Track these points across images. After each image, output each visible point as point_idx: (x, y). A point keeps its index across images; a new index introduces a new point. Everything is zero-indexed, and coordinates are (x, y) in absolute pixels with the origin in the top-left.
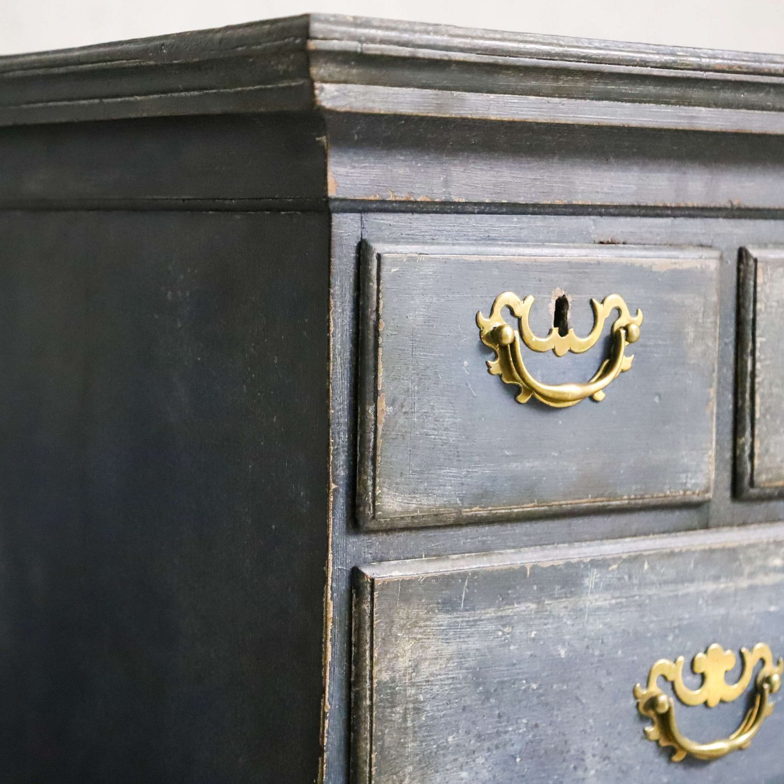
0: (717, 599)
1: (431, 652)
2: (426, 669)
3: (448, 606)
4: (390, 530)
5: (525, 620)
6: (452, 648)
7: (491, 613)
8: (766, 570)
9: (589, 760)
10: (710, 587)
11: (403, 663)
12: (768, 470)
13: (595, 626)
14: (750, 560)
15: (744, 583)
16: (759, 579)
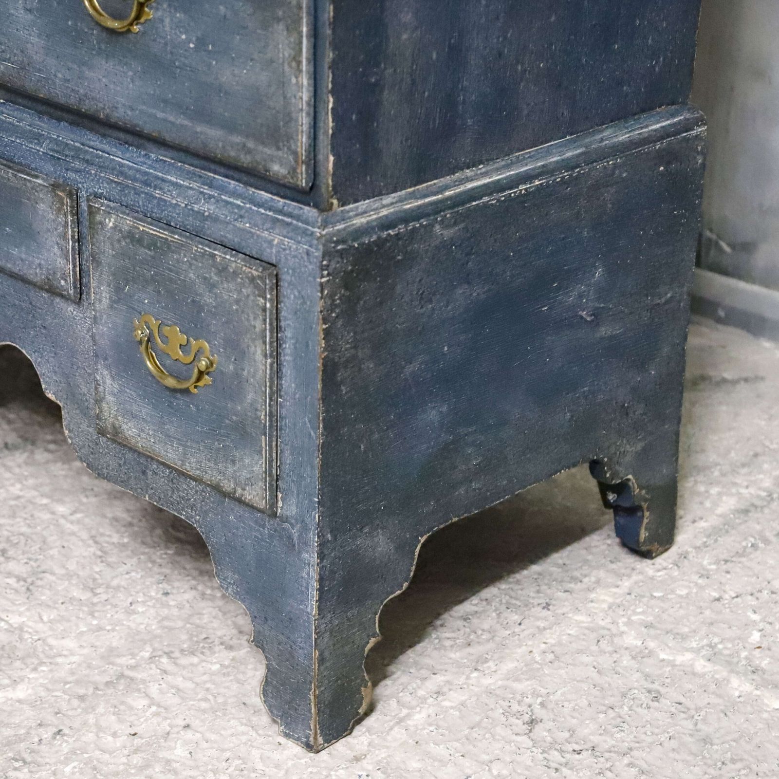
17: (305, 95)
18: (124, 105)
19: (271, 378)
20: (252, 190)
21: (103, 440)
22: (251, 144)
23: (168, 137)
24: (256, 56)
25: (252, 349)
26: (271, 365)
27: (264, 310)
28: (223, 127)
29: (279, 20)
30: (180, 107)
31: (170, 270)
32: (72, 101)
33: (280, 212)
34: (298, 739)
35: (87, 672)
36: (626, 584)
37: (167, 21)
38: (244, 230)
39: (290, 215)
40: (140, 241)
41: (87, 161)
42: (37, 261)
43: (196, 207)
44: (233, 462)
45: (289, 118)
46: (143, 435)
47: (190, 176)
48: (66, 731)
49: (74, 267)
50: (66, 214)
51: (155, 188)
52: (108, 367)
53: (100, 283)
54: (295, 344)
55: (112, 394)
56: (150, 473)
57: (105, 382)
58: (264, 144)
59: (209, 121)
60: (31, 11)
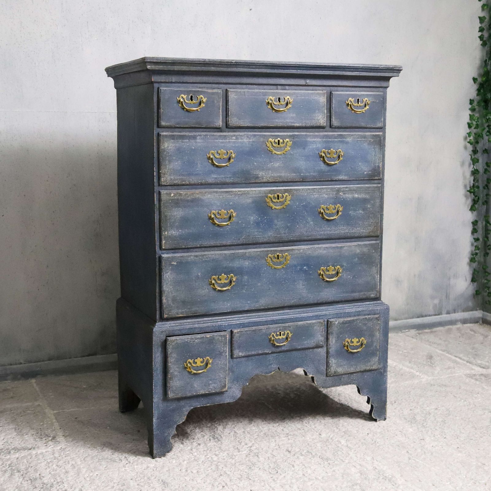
0: (222, 143)
1: (170, 145)
2: (169, 148)
3: (173, 139)
4: (162, 128)
5: (187, 142)
6: (174, 145)
7: (180, 141)
9: (198, 164)
10: (221, 141)
11: (166, 146)
12: (232, 123)
13: (199, 144)
14: (228, 137)
15: (228, 141)
16: (231, 140)
17: (379, 279)
18: (332, 297)
19: (379, 338)
20: (364, 303)
21: (328, 378)
22: (366, 293)
23: (343, 299)
24: (368, 275)
25: (376, 333)
26: (379, 335)
27: (379, 324)
28: (359, 292)
29: (373, 266)
30: (347, 292)
31: (354, 326)
32: (316, 302)
37: (345, 275)
38: (371, 310)
40: (345, 323)
42: (313, 341)
43: (357, 310)
44: (370, 362)
45: (376, 284)
46: (344, 369)
47: (350, 306)
49: (324, 338)
50: (323, 326)
52: (334, 358)
53: (333, 338)
54: (383, 329)
55: (335, 363)
56: (342, 379)
57: (332, 362)
58: (369, 292)
59: (355, 292)
60: (304, 285)
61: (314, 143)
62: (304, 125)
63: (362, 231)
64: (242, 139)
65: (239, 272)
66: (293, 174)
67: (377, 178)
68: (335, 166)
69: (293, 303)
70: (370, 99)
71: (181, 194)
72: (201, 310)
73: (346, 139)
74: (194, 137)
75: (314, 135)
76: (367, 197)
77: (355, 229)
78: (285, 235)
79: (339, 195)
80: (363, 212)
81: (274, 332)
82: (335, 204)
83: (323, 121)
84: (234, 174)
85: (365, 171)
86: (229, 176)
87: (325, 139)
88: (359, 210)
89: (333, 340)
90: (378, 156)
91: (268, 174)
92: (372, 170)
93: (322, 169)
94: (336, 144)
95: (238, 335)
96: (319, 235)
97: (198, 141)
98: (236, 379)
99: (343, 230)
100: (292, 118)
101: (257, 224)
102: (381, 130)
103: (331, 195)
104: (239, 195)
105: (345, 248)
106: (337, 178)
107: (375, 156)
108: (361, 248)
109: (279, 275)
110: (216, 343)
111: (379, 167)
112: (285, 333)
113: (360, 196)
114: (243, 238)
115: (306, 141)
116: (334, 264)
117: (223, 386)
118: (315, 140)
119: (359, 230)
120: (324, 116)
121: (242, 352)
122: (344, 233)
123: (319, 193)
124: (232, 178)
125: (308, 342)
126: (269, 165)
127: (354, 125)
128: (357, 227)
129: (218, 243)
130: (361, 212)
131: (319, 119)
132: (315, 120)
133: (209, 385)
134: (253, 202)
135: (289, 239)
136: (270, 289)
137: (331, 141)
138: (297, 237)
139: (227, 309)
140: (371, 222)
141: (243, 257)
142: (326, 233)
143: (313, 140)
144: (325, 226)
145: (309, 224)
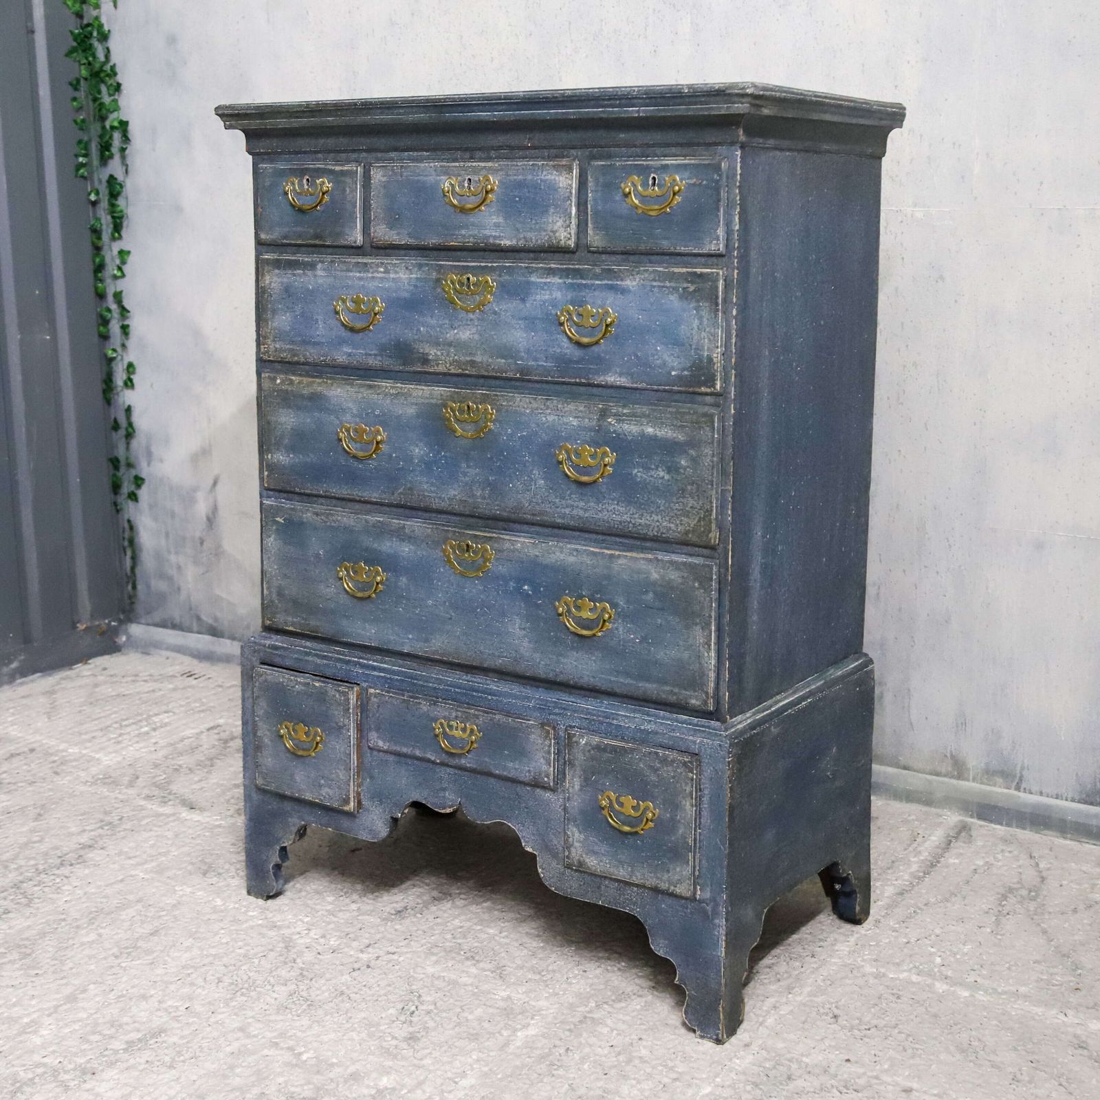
0: (360, 279)
1: (274, 280)
2: (273, 285)
3: (279, 268)
6: (279, 280)
7: (290, 272)
8: (379, 272)
10: (358, 275)
11: (267, 282)
12: (377, 238)
13: (320, 281)
14: (371, 267)
15: (370, 275)
16: (376, 275)
17: (713, 662)
18: (588, 676)
19: (696, 819)
20: (675, 716)
21: (568, 871)
22: (676, 690)
23: (618, 691)
24: (681, 643)
25: (684, 802)
26: (696, 811)
27: (692, 779)
28: (657, 682)
29: (696, 624)
30: (627, 674)
31: (625, 764)
32: (551, 676)
33: (697, 725)
34: (711, 1038)
35: (564, 1017)
36: (852, 940)
37: (621, 629)
38: (677, 737)
39: (703, 726)
40: (604, 750)
41: (564, 709)
42: (527, 769)
43: (642, 727)
44: (668, 871)
45: (703, 674)
46: (601, 864)
47: (634, 711)
48: (571, 1048)
49: (554, 769)
50: (550, 740)
51: (613, 719)
52: (577, 826)
53: (573, 777)
54: (710, 798)
55: (579, 842)
56: (603, 887)
57: (573, 835)
58: (685, 689)
59: (648, 680)
60: (524, 629)
61: (545, 288)
62: (521, 243)
63: (665, 524)
64: (396, 272)
65: (391, 564)
66: (499, 360)
67: (708, 390)
68: (595, 348)
69: (501, 664)
70: (687, 174)
71: (292, 382)
72: (325, 628)
73: (622, 280)
74: (312, 266)
75: (546, 269)
76: (681, 437)
77: (648, 518)
78: (483, 501)
79: (605, 423)
80: (667, 477)
81: (444, 718)
82: (596, 444)
83: (565, 234)
84: (383, 349)
85: (673, 369)
86: (373, 352)
87: (572, 279)
88: (657, 469)
89: (574, 783)
90: (707, 330)
91: (447, 356)
92: (691, 367)
93: (566, 354)
94: (596, 293)
95: (375, 700)
96: (560, 517)
97: (320, 273)
98: (379, 796)
99: (614, 512)
100: (497, 225)
101: (428, 466)
102: (720, 259)
103: (587, 420)
104: (391, 395)
105: (620, 561)
106: (602, 378)
107: (698, 329)
108: (664, 569)
109: (470, 592)
110: (332, 704)
111: (710, 360)
112: (465, 726)
113: (659, 433)
114: (401, 493)
115: (528, 283)
116: (593, 595)
117: (344, 799)
118: (548, 280)
119: (658, 521)
120: (568, 222)
121: (384, 741)
122: (620, 522)
123: (558, 413)
124: (379, 358)
125: (517, 767)
126: (451, 335)
127: (642, 247)
128: (652, 512)
129: (357, 493)
130: (662, 474)
131: (555, 228)
132: (545, 231)
133: (320, 786)
134: (418, 416)
135: (493, 511)
136: (450, 619)
137: (586, 286)
138: (510, 511)
139: (370, 639)
140: (691, 505)
141: (401, 535)
142: (575, 512)
143: (543, 280)
144: (573, 496)
145: (535, 484)
